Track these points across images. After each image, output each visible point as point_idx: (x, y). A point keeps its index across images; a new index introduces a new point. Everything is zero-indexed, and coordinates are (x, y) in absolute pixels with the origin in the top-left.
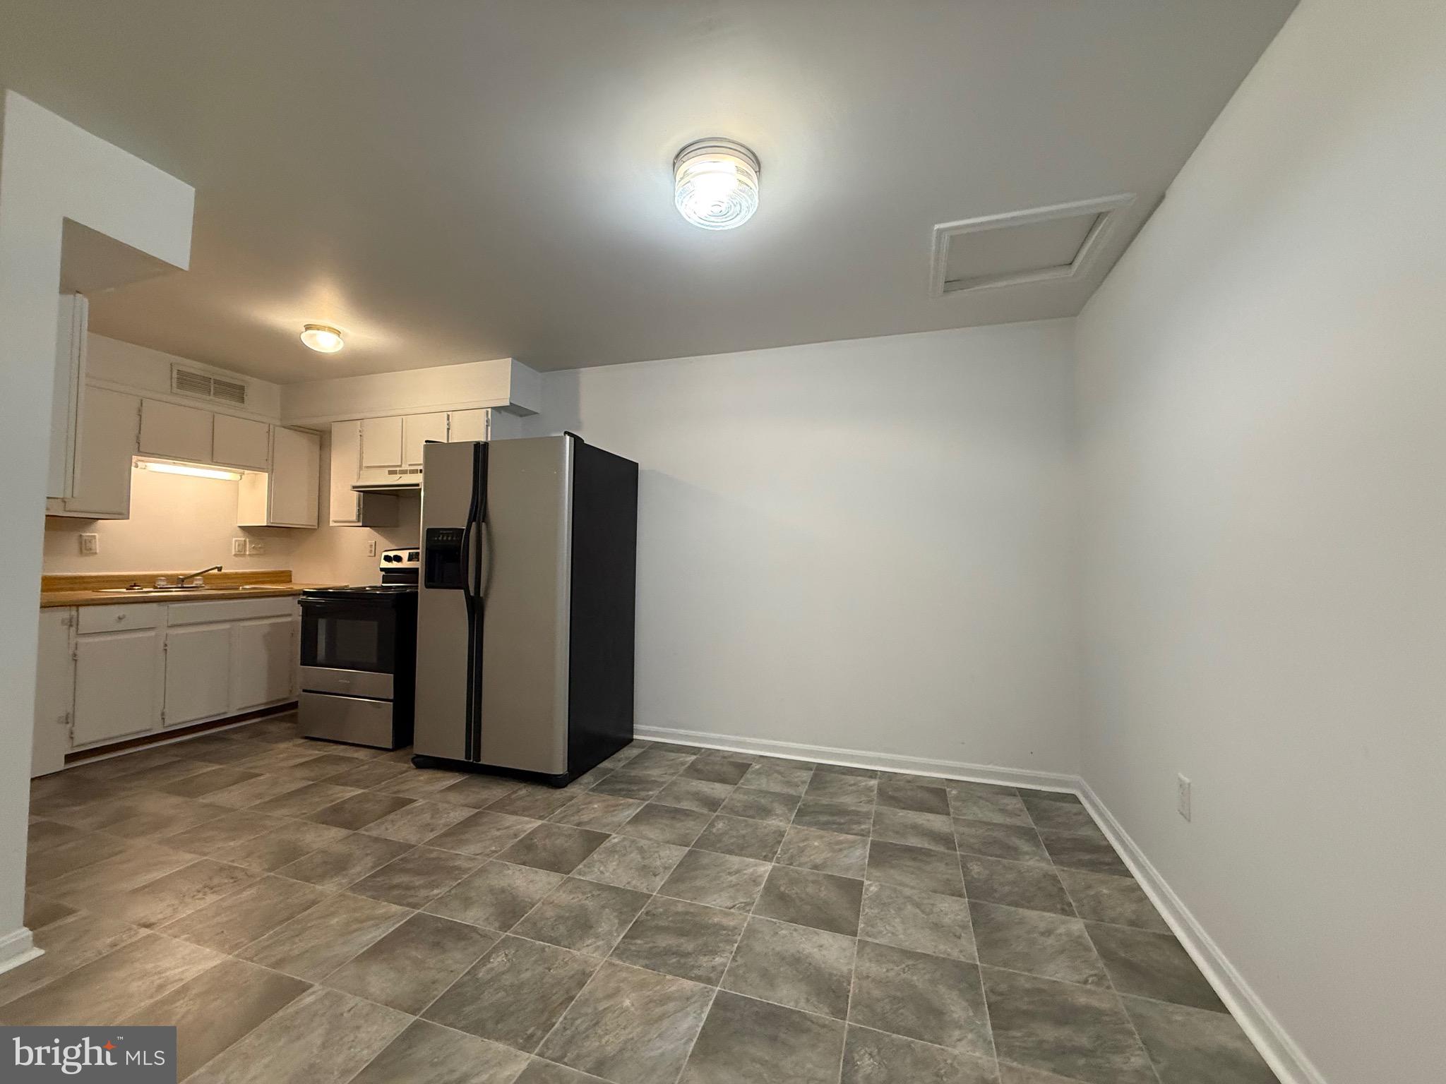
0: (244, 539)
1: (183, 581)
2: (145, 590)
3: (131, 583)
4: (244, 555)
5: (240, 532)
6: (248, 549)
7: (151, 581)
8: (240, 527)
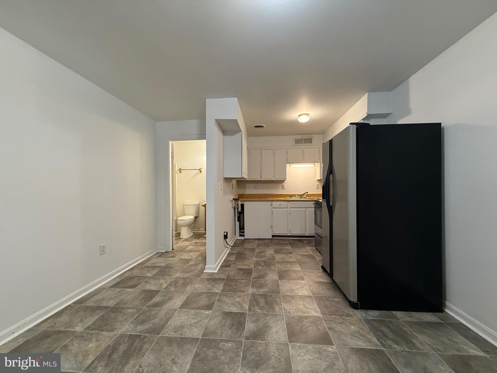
0: (318, 184)
1: (301, 196)
2: (293, 198)
3: (291, 196)
4: (319, 188)
5: (317, 181)
6: (320, 186)
7: (294, 196)
8: (317, 180)
